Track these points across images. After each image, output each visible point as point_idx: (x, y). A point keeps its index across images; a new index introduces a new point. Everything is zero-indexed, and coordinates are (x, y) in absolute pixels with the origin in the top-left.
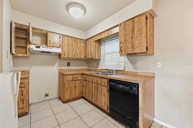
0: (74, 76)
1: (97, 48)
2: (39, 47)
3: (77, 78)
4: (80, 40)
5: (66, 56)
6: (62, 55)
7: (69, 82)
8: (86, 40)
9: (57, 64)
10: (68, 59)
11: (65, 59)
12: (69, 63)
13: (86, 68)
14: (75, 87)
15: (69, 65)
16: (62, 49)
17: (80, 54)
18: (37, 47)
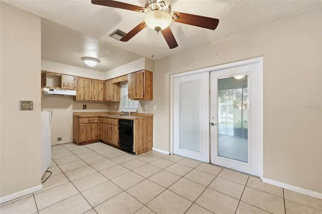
0: (90, 119)
1: (115, 90)
2: (53, 90)
3: (94, 121)
4: (97, 81)
5: (82, 98)
6: (77, 97)
7: (85, 124)
8: (105, 81)
9: (71, 107)
10: (84, 101)
11: (80, 101)
12: (86, 106)
13: (106, 111)
14: (92, 129)
15: (85, 107)
16: (77, 91)
17: (98, 96)
18: (50, 90)
